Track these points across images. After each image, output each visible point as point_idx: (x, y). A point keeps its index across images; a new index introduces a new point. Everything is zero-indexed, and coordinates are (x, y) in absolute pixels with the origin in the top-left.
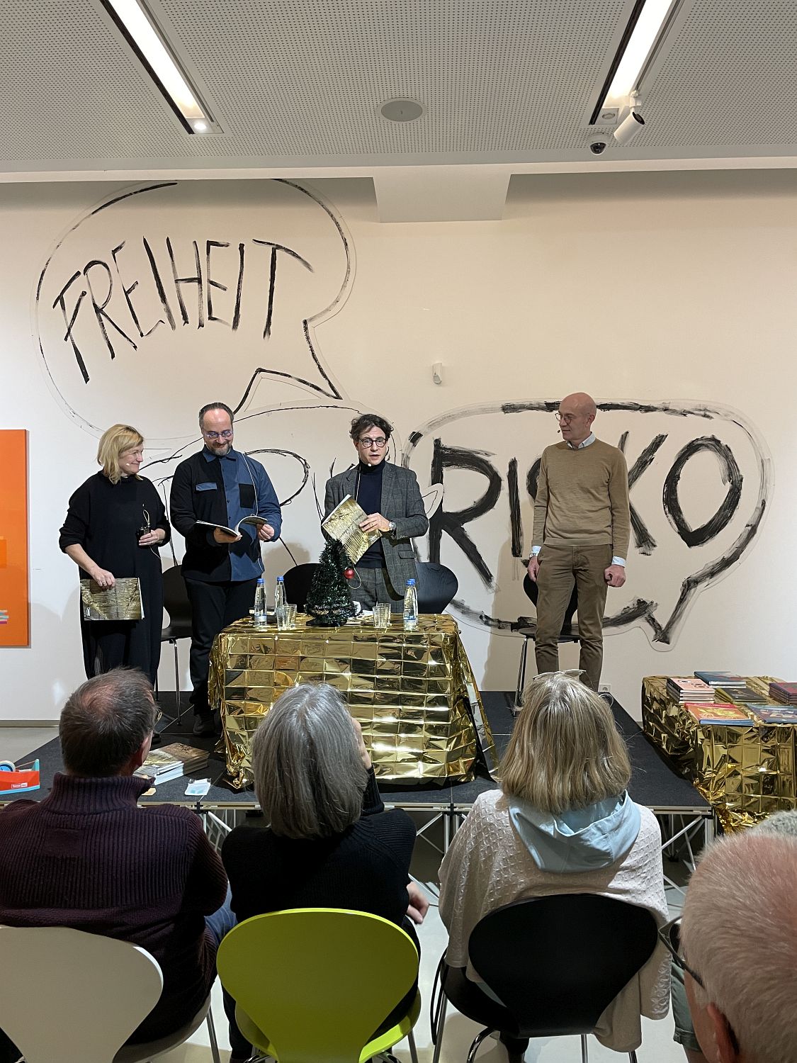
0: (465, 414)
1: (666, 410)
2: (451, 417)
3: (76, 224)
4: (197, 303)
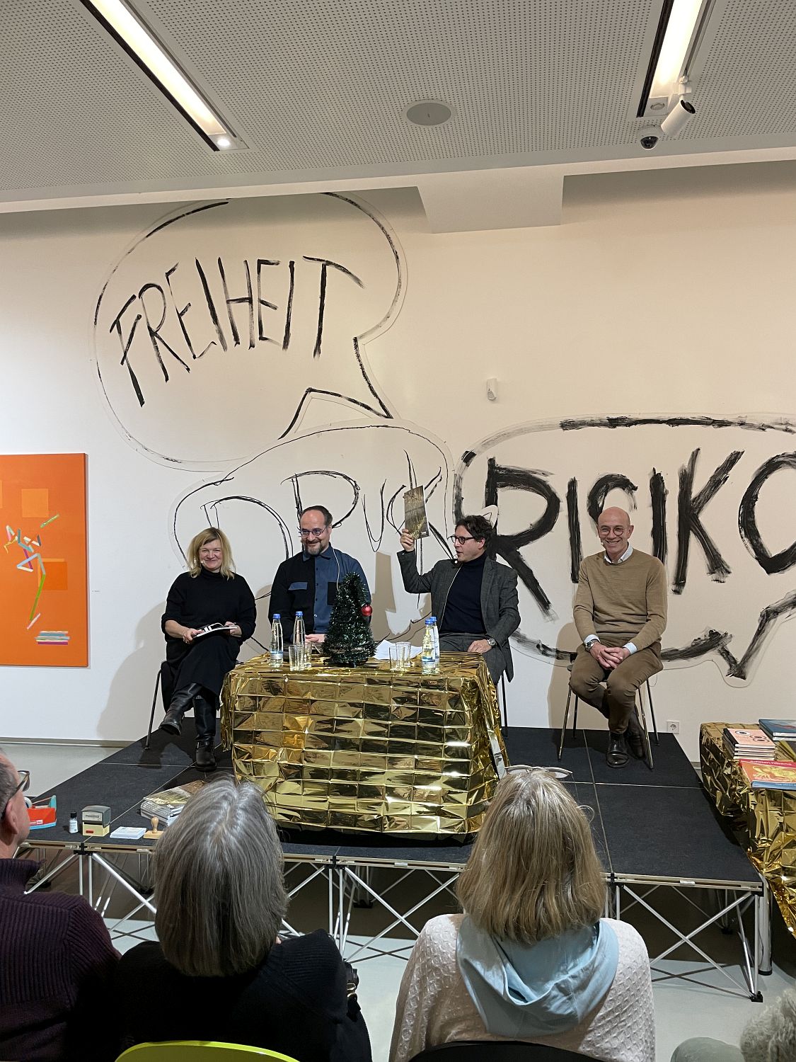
0: (521, 431)
1: (742, 424)
2: (506, 436)
3: (132, 247)
4: (248, 324)
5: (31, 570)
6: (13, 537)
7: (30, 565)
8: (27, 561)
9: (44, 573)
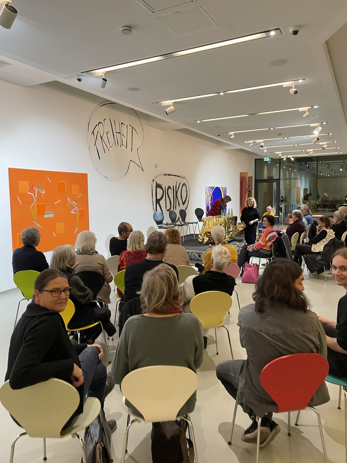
5: (75, 213)
6: (70, 202)
7: (74, 211)
8: (74, 210)
9: (79, 214)
